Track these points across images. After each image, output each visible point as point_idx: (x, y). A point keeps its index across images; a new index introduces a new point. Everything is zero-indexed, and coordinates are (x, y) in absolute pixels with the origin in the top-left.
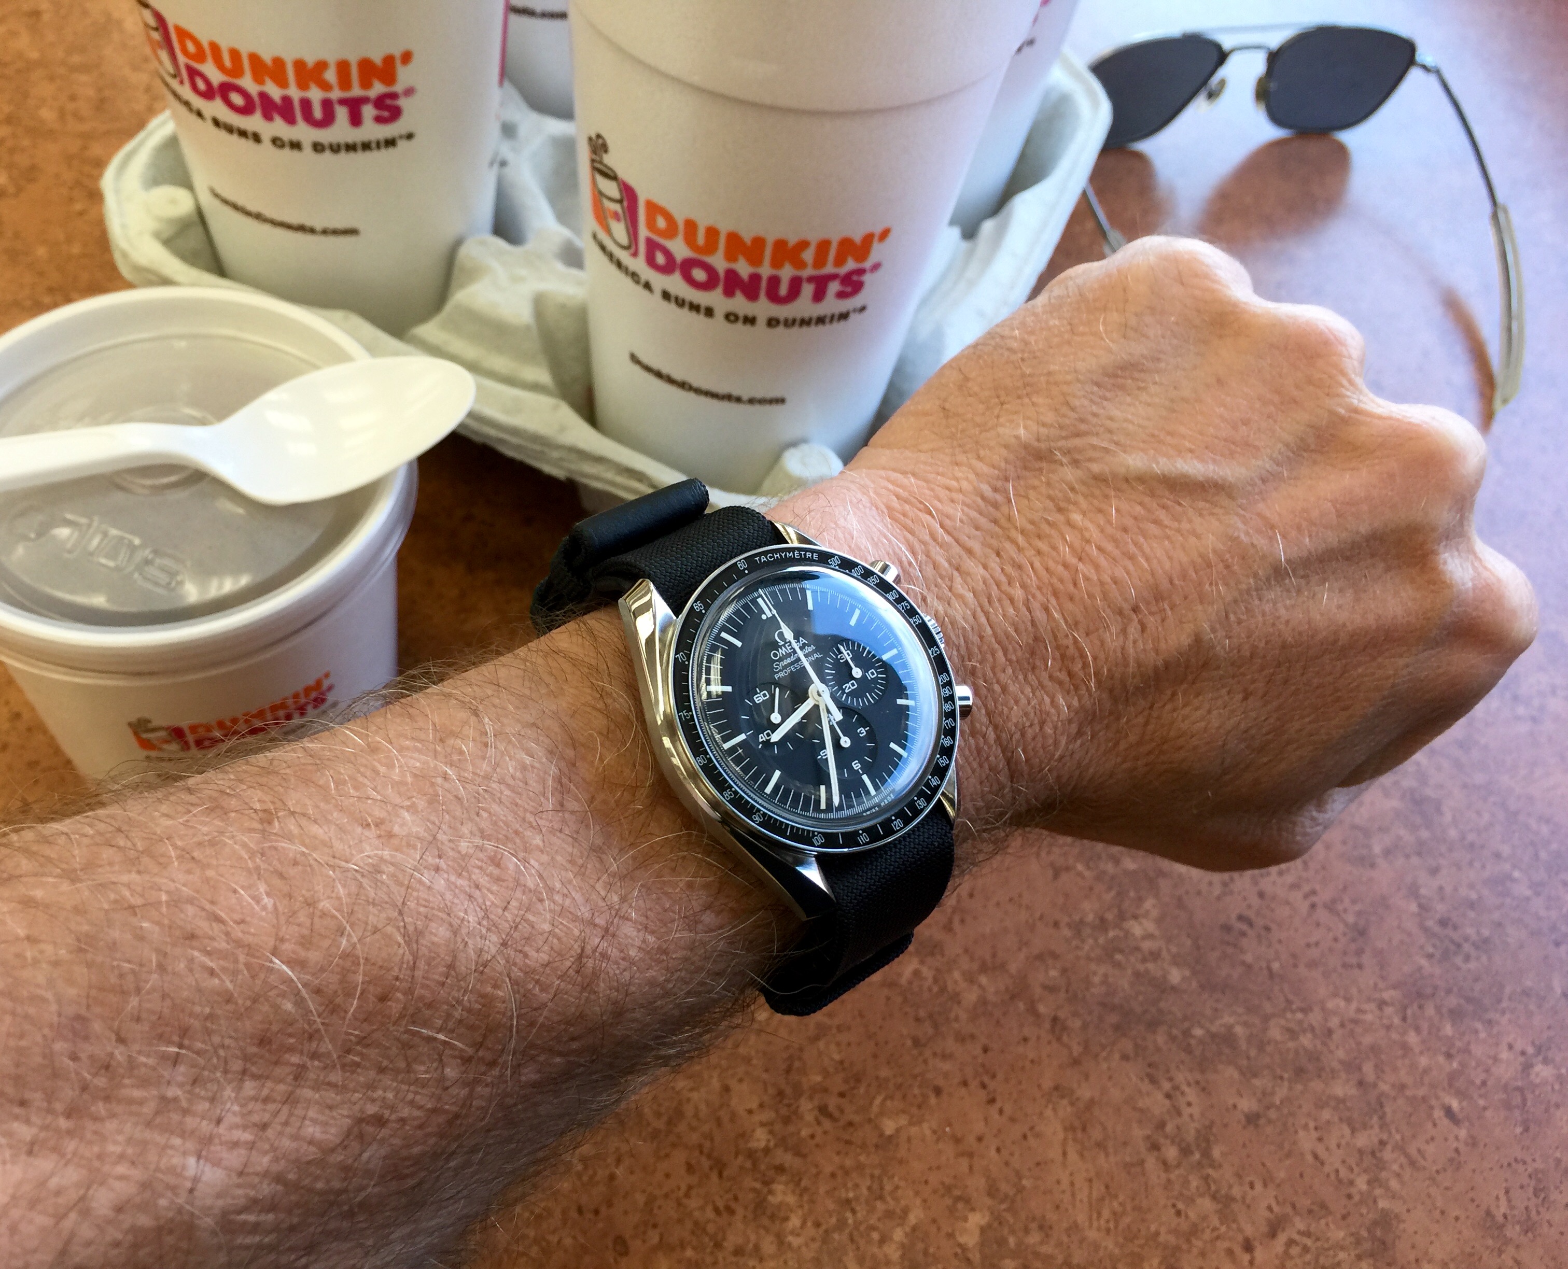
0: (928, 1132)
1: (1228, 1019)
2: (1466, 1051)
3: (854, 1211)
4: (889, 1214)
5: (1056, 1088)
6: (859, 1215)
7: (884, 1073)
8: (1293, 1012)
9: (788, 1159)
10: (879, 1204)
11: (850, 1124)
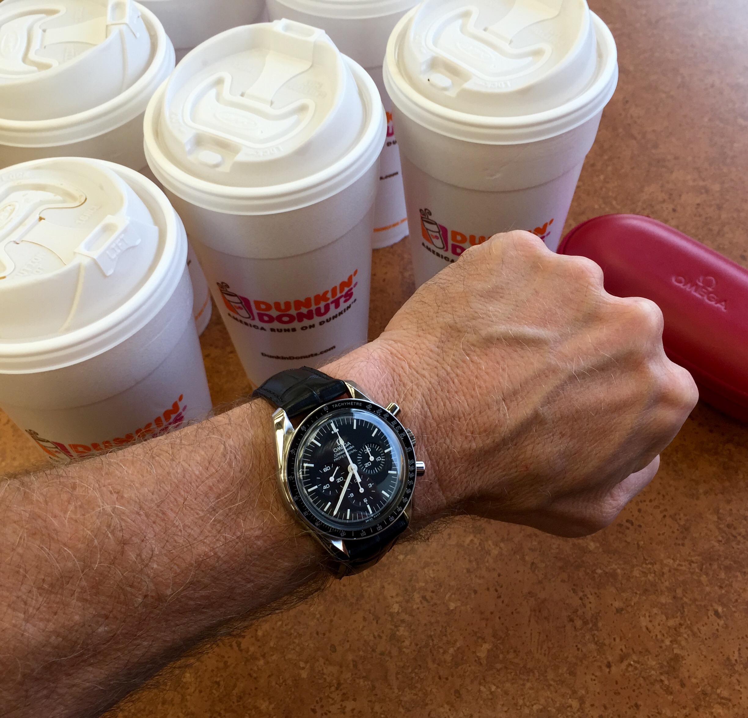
0: (469, 609)
1: (614, 566)
2: (731, 585)
3: (433, 640)
4: (448, 642)
5: (529, 593)
6: (435, 642)
7: (453, 583)
8: (646, 564)
9: (407, 617)
10: (444, 637)
11: (436, 604)
